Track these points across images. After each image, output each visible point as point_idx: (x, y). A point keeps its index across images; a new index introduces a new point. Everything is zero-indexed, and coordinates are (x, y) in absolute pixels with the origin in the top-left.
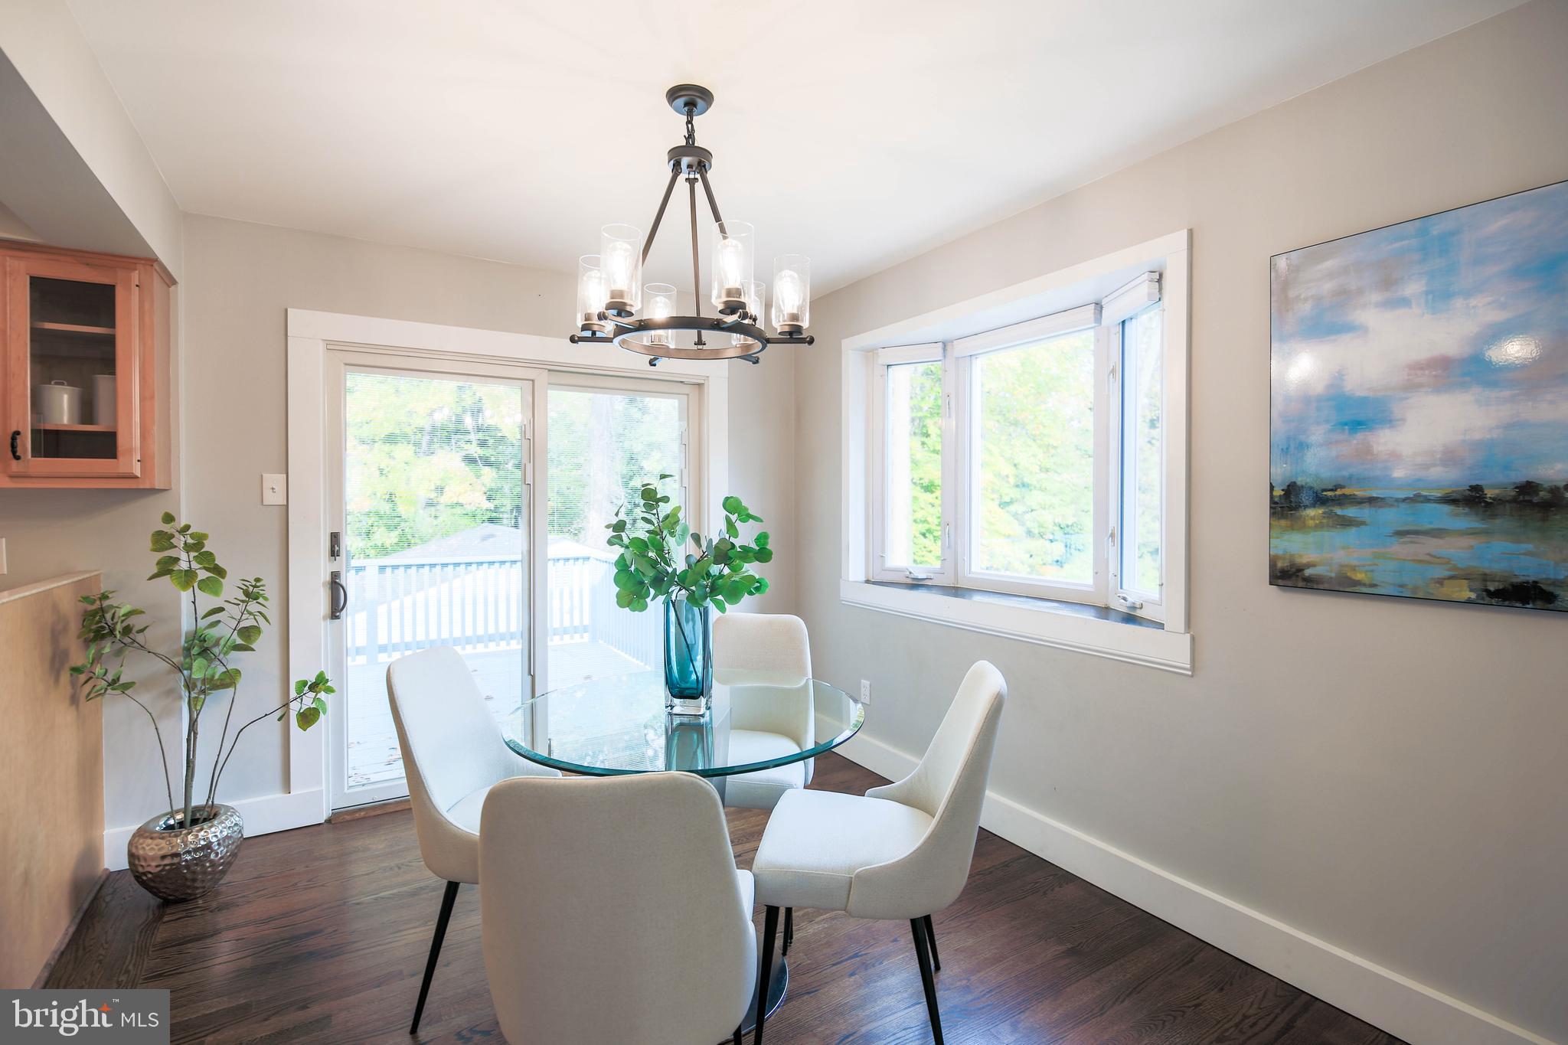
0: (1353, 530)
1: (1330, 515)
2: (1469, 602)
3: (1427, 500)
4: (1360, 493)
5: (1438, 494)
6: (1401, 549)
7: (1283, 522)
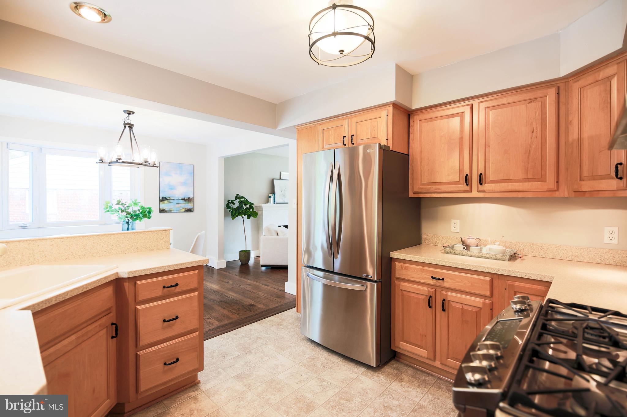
0: (171, 203)
1: (168, 201)
2: (184, 212)
3: (180, 199)
4: (172, 198)
5: (181, 199)
6: (177, 206)
7: (162, 203)
